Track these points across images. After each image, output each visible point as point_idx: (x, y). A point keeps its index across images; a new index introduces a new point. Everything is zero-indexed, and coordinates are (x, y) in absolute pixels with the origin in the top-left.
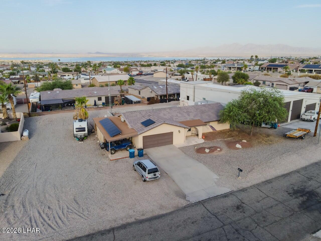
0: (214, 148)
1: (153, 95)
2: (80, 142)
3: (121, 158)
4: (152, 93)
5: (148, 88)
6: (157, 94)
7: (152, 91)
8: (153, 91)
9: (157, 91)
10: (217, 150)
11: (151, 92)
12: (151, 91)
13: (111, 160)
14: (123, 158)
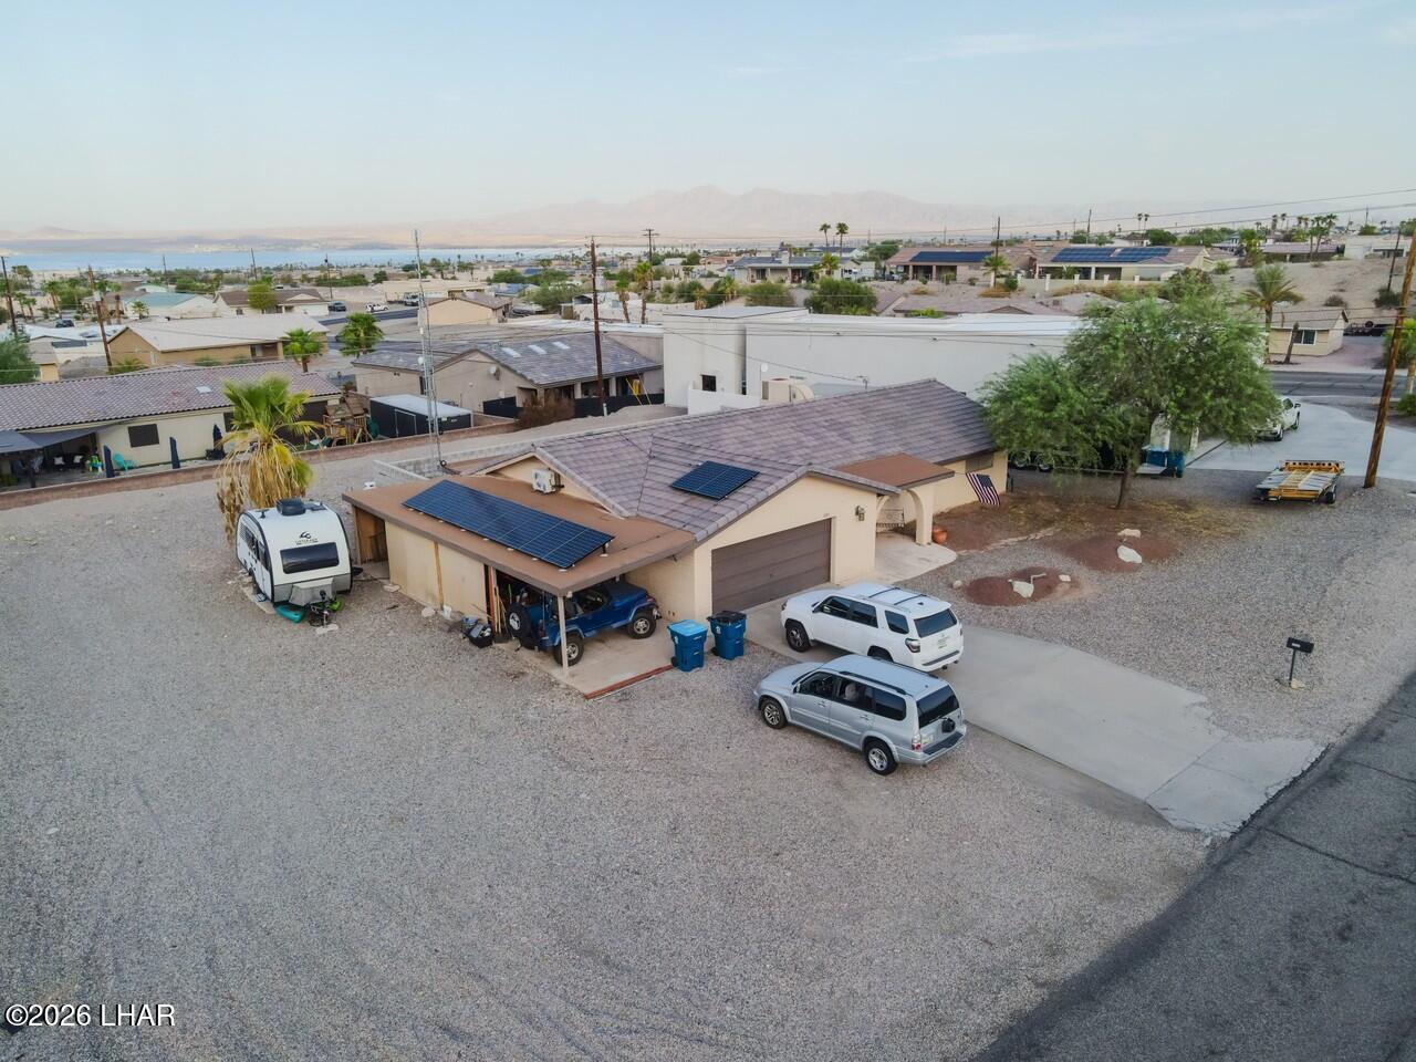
0: (1044, 574)
1: (506, 389)
2: (320, 630)
3: (630, 676)
4: (498, 379)
5: (478, 357)
6: (531, 381)
7: (498, 371)
8: (505, 372)
9: (527, 369)
10: (1061, 581)
11: (497, 375)
12: (493, 369)
13: (587, 697)
14: (647, 675)
